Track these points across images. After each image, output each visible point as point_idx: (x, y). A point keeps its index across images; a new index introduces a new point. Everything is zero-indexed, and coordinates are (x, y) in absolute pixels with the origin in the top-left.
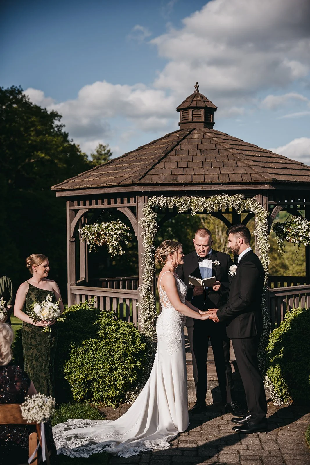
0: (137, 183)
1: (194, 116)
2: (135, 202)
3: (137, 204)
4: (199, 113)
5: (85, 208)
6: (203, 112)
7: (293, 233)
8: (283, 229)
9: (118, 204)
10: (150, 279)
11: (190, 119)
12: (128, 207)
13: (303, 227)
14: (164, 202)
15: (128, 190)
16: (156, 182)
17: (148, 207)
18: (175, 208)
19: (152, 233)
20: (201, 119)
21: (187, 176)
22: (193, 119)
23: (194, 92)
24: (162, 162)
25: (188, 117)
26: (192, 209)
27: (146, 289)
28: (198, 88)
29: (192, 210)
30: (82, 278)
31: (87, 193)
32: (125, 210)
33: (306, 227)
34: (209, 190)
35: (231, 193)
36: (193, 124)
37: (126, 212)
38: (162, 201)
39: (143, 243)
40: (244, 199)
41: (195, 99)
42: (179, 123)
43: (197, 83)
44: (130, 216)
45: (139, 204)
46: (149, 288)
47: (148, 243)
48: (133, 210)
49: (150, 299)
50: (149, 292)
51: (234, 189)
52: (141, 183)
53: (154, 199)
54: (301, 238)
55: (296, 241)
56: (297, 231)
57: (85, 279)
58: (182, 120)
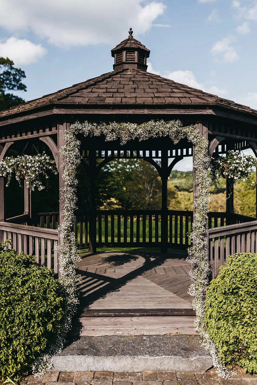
0: (55, 104)
1: (127, 57)
2: (56, 129)
3: (58, 131)
4: (133, 55)
5: (10, 141)
6: (137, 54)
7: (231, 167)
8: (219, 164)
9: (40, 133)
10: (70, 218)
11: (124, 60)
12: (50, 136)
13: (242, 161)
14: (89, 128)
15: (46, 114)
16: (79, 103)
17: (70, 134)
18: (103, 136)
19: (73, 163)
20: (135, 61)
21: (116, 99)
22: (126, 60)
23: (128, 38)
24: (89, 88)
25: (122, 59)
26: (121, 137)
27: (65, 230)
28: (132, 33)
29: (122, 139)
30: (26, 212)
31: (9, 123)
32: (47, 140)
33: (246, 161)
34: (141, 113)
35: (167, 118)
36: (127, 65)
37: (47, 141)
38: (87, 127)
39: (64, 175)
40: (182, 126)
41: (129, 42)
42: (113, 65)
43: (131, 29)
44: (51, 146)
45: (60, 131)
46: (69, 228)
47: (69, 175)
48: (55, 138)
49: (71, 241)
50: (68, 233)
51: (171, 113)
52: (60, 103)
53: (77, 125)
54: (239, 173)
55: (235, 177)
56: (235, 165)
57: (29, 213)
58: (116, 63)
